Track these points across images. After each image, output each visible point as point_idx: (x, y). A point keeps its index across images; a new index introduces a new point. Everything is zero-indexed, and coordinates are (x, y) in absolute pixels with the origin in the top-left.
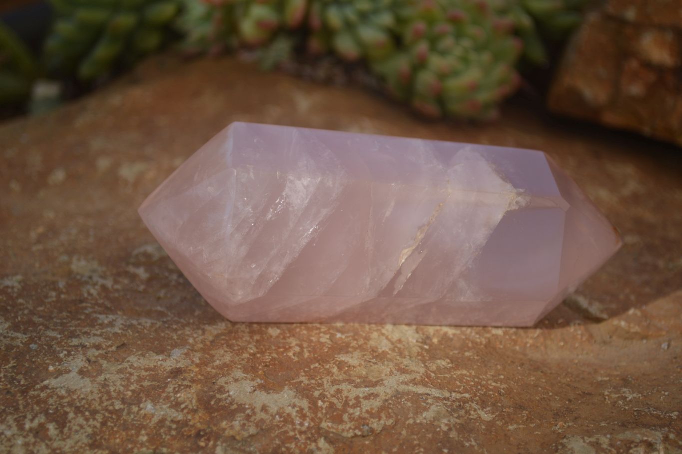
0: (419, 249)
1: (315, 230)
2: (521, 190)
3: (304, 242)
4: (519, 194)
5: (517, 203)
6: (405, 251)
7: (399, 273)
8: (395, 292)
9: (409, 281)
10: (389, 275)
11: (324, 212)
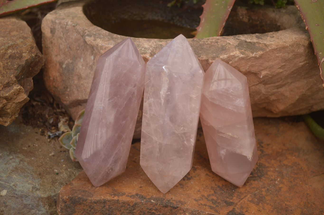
0: (231, 137)
1: (230, 109)
2: (252, 158)
3: (226, 107)
4: (251, 158)
5: (249, 158)
6: (230, 134)
7: (224, 134)
8: (219, 134)
9: (222, 137)
10: (223, 131)
11: (235, 110)
